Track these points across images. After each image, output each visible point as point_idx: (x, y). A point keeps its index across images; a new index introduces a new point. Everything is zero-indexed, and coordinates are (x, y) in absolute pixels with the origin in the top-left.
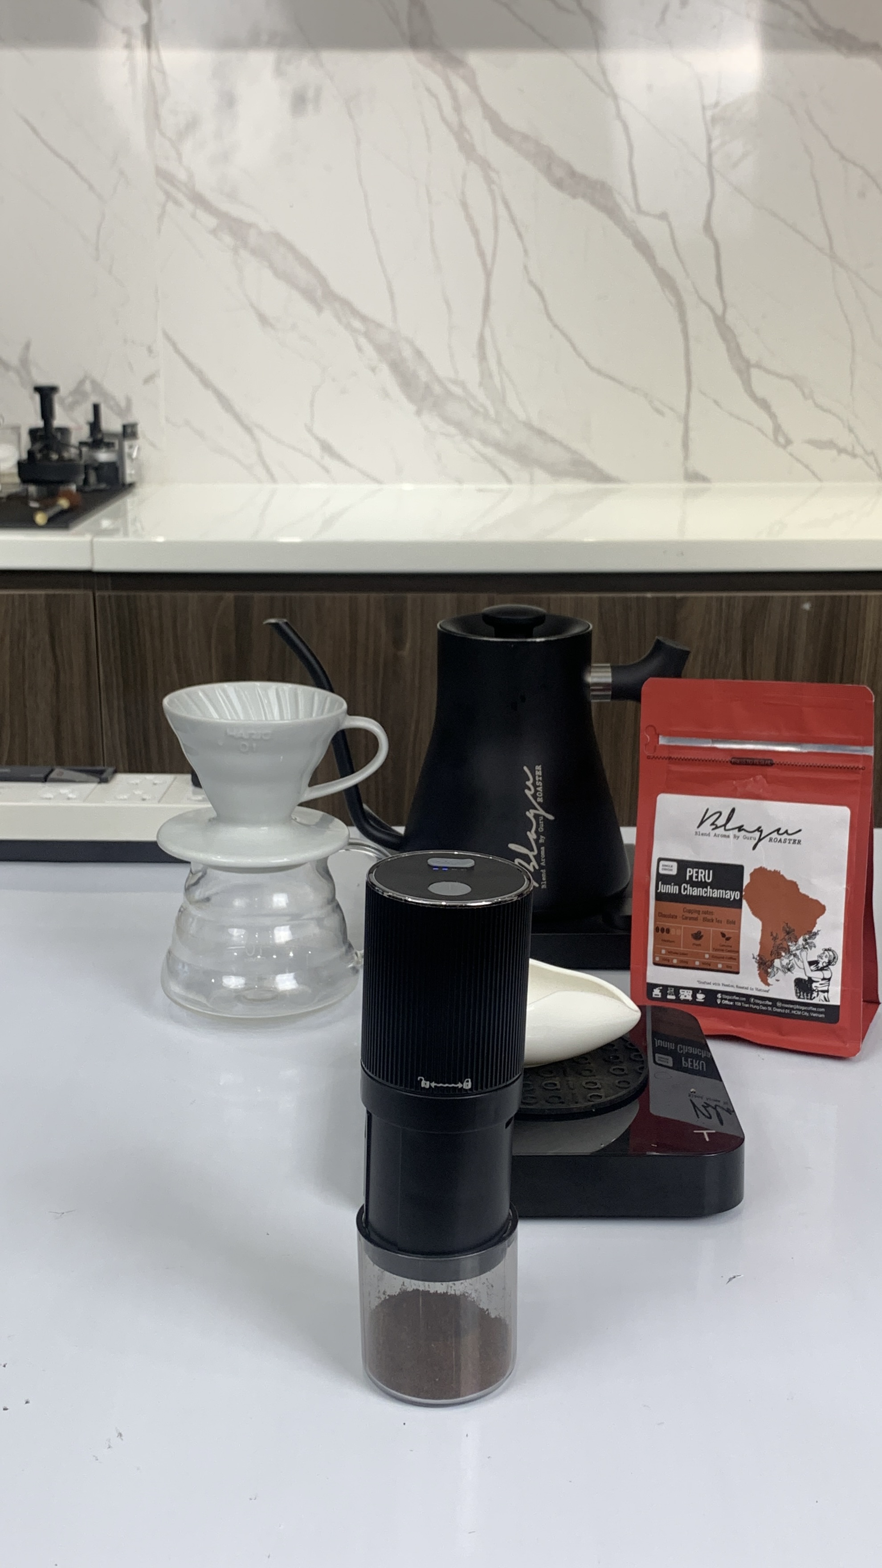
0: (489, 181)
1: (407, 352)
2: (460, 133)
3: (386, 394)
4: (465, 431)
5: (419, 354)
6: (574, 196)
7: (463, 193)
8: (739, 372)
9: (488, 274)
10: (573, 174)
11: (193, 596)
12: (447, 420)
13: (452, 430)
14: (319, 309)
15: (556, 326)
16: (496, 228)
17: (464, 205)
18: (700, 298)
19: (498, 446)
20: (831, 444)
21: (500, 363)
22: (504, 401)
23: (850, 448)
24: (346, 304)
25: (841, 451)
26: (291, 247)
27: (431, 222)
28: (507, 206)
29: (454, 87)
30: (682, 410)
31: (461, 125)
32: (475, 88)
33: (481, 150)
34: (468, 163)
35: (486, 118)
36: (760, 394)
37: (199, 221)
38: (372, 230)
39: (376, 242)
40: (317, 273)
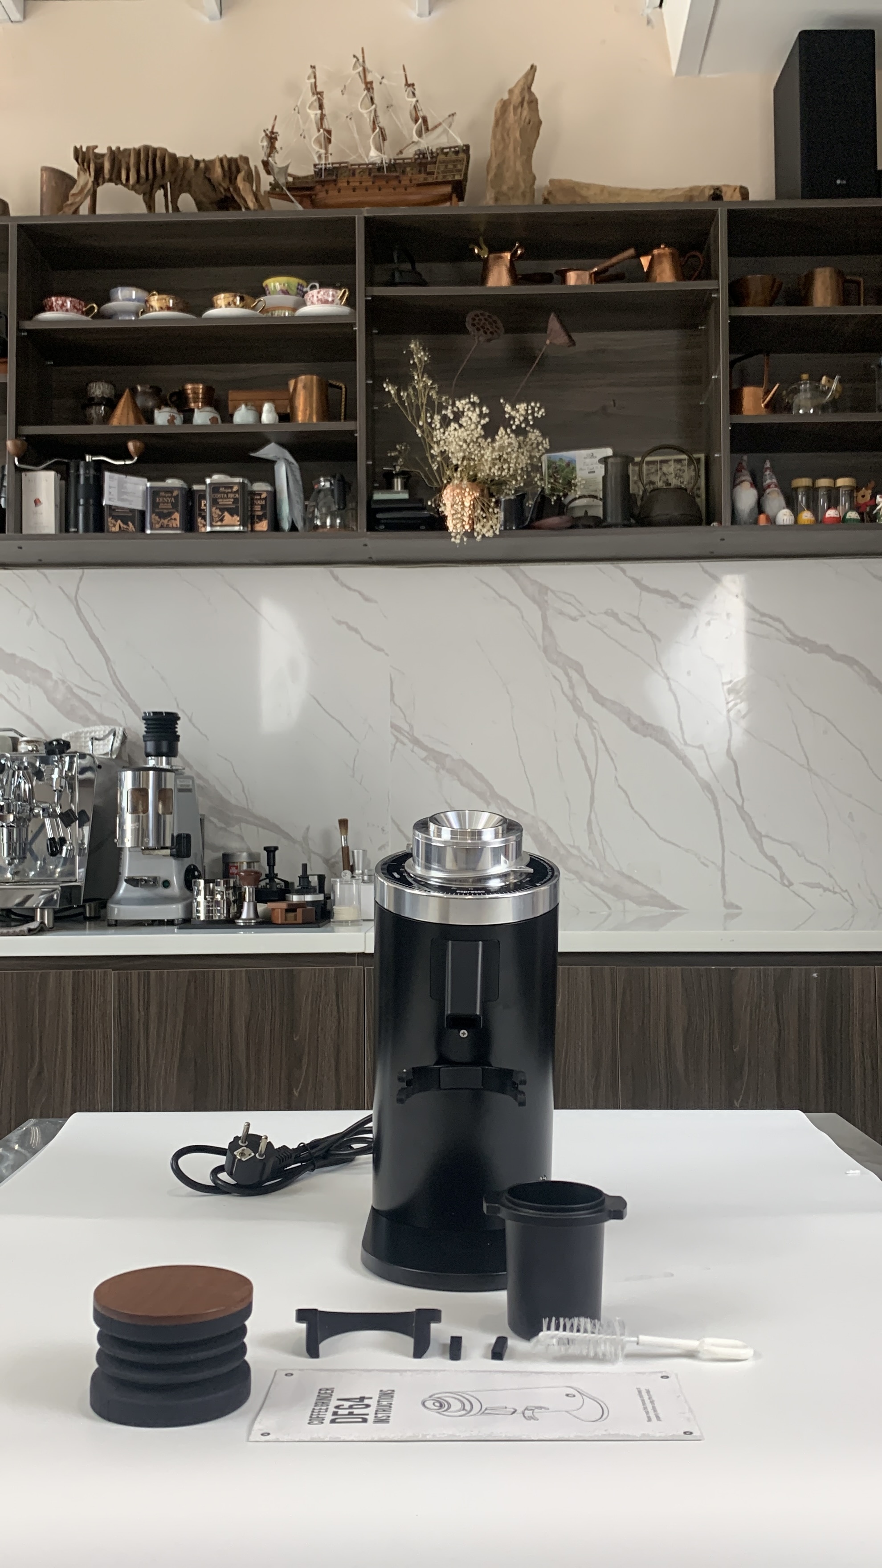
0: (592, 728)
1: (543, 829)
2: (574, 702)
6: (645, 736)
7: (576, 735)
8: (755, 839)
9: (593, 783)
10: (643, 723)
15: (636, 812)
16: (597, 755)
17: (577, 742)
18: (727, 795)
19: (602, 886)
20: (818, 886)
21: (601, 835)
22: (605, 858)
23: (831, 888)
24: (505, 801)
25: (826, 890)
26: (472, 768)
27: (557, 752)
28: (603, 742)
29: (570, 675)
30: (719, 863)
31: (574, 695)
32: (583, 676)
33: (585, 710)
34: (579, 717)
35: (589, 691)
36: (769, 854)
37: (415, 753)
38: (521, 757)
39: (523, 764)
40: (487, 783)
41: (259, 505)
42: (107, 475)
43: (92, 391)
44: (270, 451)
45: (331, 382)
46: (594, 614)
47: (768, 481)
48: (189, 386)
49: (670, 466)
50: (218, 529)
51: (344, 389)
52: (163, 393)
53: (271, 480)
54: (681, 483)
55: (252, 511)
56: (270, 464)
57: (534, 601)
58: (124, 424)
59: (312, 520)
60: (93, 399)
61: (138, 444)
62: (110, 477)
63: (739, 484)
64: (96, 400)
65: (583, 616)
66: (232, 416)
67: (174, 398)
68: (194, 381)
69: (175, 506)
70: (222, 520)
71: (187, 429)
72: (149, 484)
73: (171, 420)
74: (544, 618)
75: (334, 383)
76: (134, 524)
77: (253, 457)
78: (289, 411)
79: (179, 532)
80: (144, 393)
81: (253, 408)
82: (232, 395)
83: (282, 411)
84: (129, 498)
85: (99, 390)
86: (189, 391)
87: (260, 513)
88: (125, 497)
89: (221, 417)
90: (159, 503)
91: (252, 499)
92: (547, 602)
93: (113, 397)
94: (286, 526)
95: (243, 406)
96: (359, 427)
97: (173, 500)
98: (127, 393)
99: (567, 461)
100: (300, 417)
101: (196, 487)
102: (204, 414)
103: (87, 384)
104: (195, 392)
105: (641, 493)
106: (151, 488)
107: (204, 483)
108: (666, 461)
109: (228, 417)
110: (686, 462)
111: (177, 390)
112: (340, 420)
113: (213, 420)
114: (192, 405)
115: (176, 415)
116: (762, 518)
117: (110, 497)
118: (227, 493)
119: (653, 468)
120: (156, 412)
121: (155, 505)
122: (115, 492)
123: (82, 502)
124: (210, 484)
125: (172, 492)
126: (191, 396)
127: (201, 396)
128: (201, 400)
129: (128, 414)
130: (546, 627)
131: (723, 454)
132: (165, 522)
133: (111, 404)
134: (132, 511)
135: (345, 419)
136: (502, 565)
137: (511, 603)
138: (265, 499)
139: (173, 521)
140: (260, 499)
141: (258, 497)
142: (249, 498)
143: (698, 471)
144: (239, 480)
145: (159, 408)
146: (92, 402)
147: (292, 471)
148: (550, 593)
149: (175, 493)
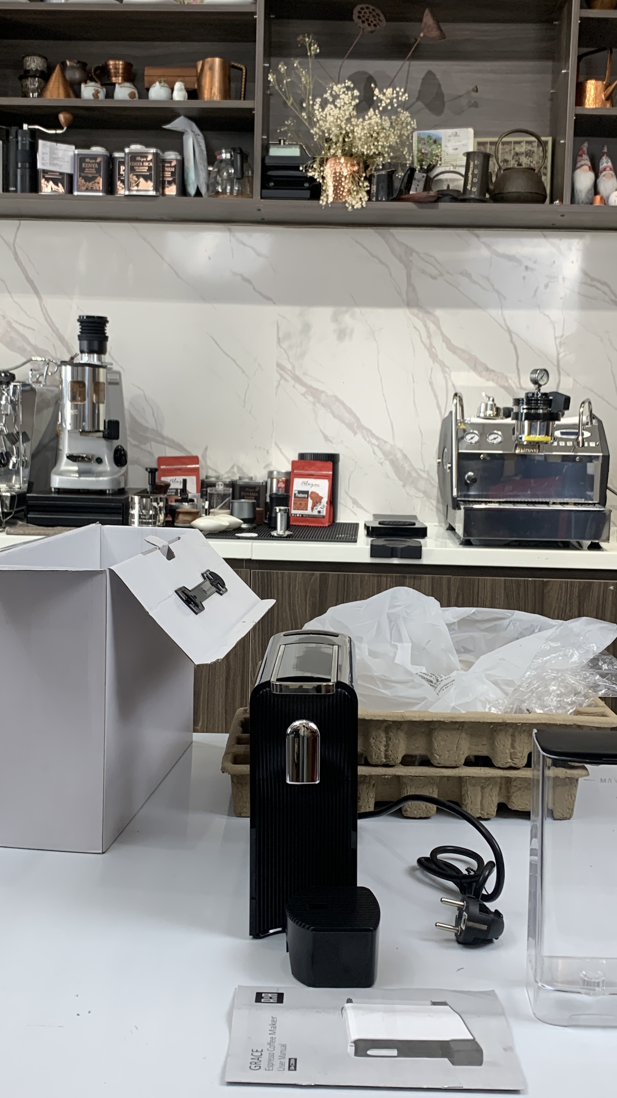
1: (399, 456)
2: (430, 349)
3: (387, 476)
5: (405, 456)
7: (431, 378)
10: (487, 369)
11: (299, 573)
12: (419, 490)
14: (355, 433)
16: (447, 395)
17: (431, 383)
24: (369, 431)
26: (342, 403)
27: (414, 391)
29: (428, 326)
31: (431, 344)
32: (439, 327)
33: (440, 357)
34: (434, 362)
35: (443, 341)
37: (296, 389)
38: (384, 395)
39: (385, 401)
40: (355, 416)
41: (169, 171)
42: (41, 142)
43: (28, 63)
44: (179, 124)
45: (233, 63)
46: (452, 275)
47: (605, 165)
48: (111, 62)
49: (522, 146)
50: (135, 193)
51: (244, 71)
52: (88, 68)
53: (180, 150)
54: (531, 162)
55: (163, 177)
56: (180, 135)
57: (401, 260)
58: (55, 97)
59: (215, 187)
60: (28, 71)
61: (68, 116)
62: (43, 145)
63: (579, 168)
64: (31, 73)
65: (442, 275)
66: (148, 90)
67: (98, 72)
68: (115, 58)
69: (98, 171)
70: (137, 185)
71: (109, 103)
72: (76, 152)
73: (96, 95)
74: (409, 276)
75: (236, 65)
76: (63, 186)
77: (165, 129)
78: (196, 87)
79: (101, 194)
80: (72, 67)
81: (166, 85)
82: (148, 71)
83: (190, 86)
84: (60, 163)
85: (34, 63)
86: (111, 67)
87: (171, 179)
88: (56, 162)
89: (139, 93)
90: (84, 169)
91: (164, 166)
92: (411, 261)
93: (45, 70)
94: (192, 191)
95: (157, 83)
96: (256, 104)
97: (97, 166)
98: (58, 69)
99: (434, 138)
100: (206, 95)
101: (117, 155)
102: (123, 89)
103: (23, 58)
104: (116, 68)
105: (496, 170)
106: (78, 155)
107: (123, 151)
108: (519, 143)
109: (144, 92)
110: (536, 144)
111: (100, 65)
112: (240, 99)
113: (132, 95)
114: (114, 79)
115: (100, 90)
116: (598, 197)
117: (44, 162)
118: (143, 162)
119: (507, 148)
120: (83, 86)
121: (82, 170)
122: (47, 157)
123: (19, 165)
124: (129, 153)
125: (96, 159)
126: (112, 71)
127: (121, 71)
128: (120, 74)
129: (59, 88)
130: (409, 284)
131: (568, 140)
132: (90, 185)
133: (45, 76)
134: (61, 174)
135: (244, 99)
136: (375, 228)
137: (381, 262)
138: (175, 166)
139: (96, 184)
140: (171, 167)
141: (169, 165)
142: (161, 165)
143: (545, 151)
144: (153, 150)
145: (86, 82)
146: (27, 74)
147: (198, 142)
148: (414, 254)
149: (99, 160)
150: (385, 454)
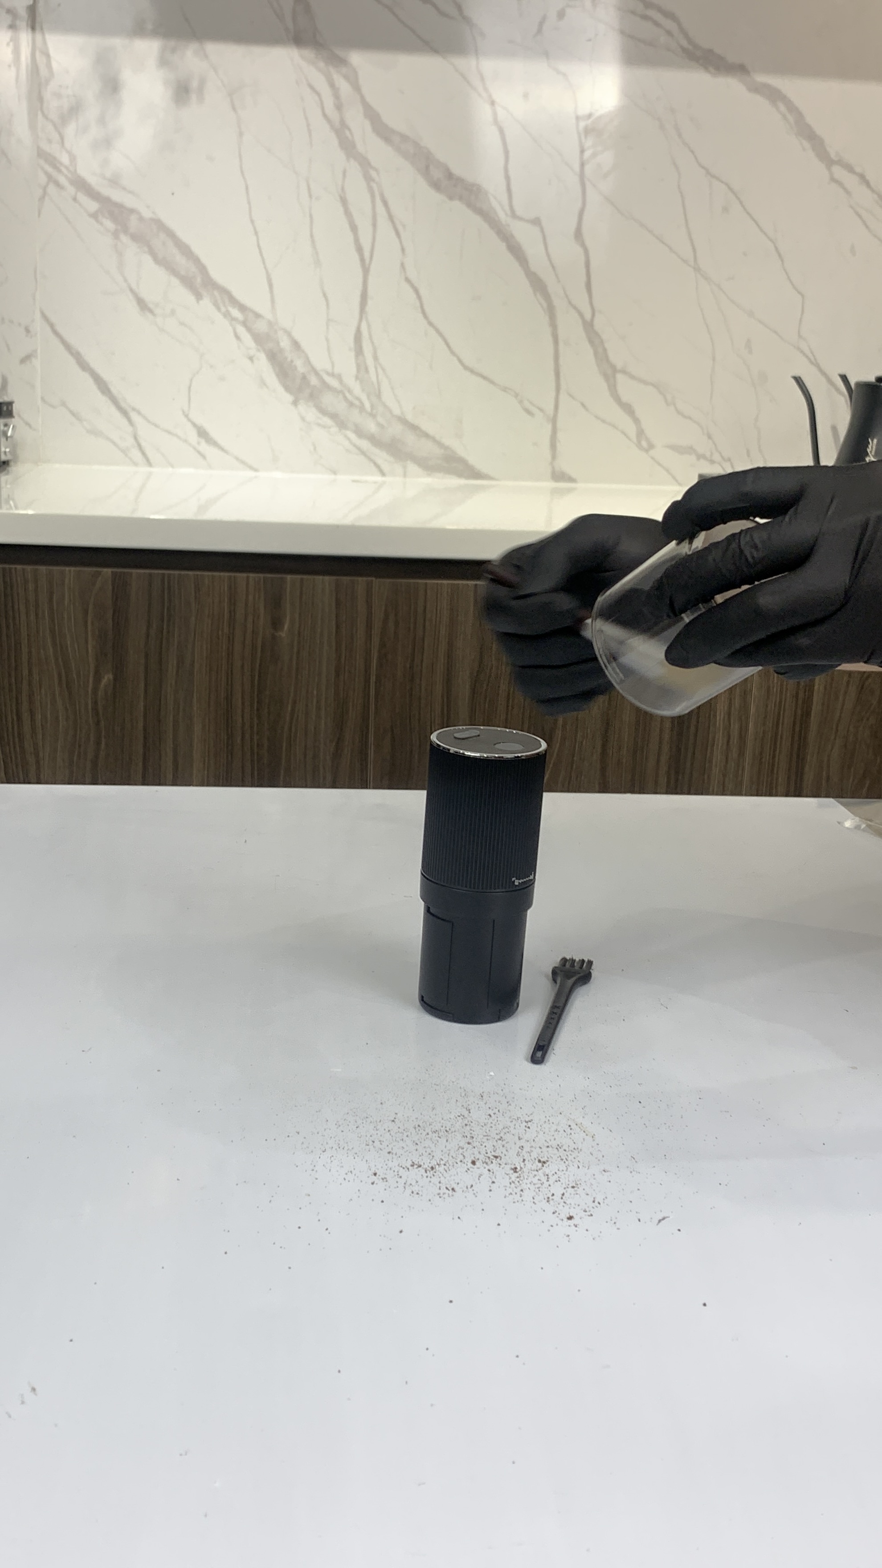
0: (368, 179)
1: (285, 343)
2: (341, 130)
3: (263, 384)
4: (342, 424)
5: (296, 345)
6: (451, 198)
7: (343, 189)
8: (604, 375)
9: (366, 271)
10: (450, 175)
11: (70, 571)
12: (323, 411)
13: (327, 421)
14: (199, 297)
15: (431, 324)
16: (374, 225)
17: (344, 201)
18: (570, 303)
19: (373, 439)
20: (690, 450)
21: (376, 358)
22: (379, 396)
23: (708, 455)
24: (226, 292)
25: (700, 457)
26: (171, 234)
27: (311, 216)
28: (385, 203)
29: (336, 86)
30: (550, 409)
31: (343, 123)
32: (357, 88)
33: (360, 148)
34: (348, 159)
35: (366, 116)
36: (625, 399)
37: (80, 205)
38: (252, 221)
39: (256, 233)
40: (197, 261)
150: (258, 338)
